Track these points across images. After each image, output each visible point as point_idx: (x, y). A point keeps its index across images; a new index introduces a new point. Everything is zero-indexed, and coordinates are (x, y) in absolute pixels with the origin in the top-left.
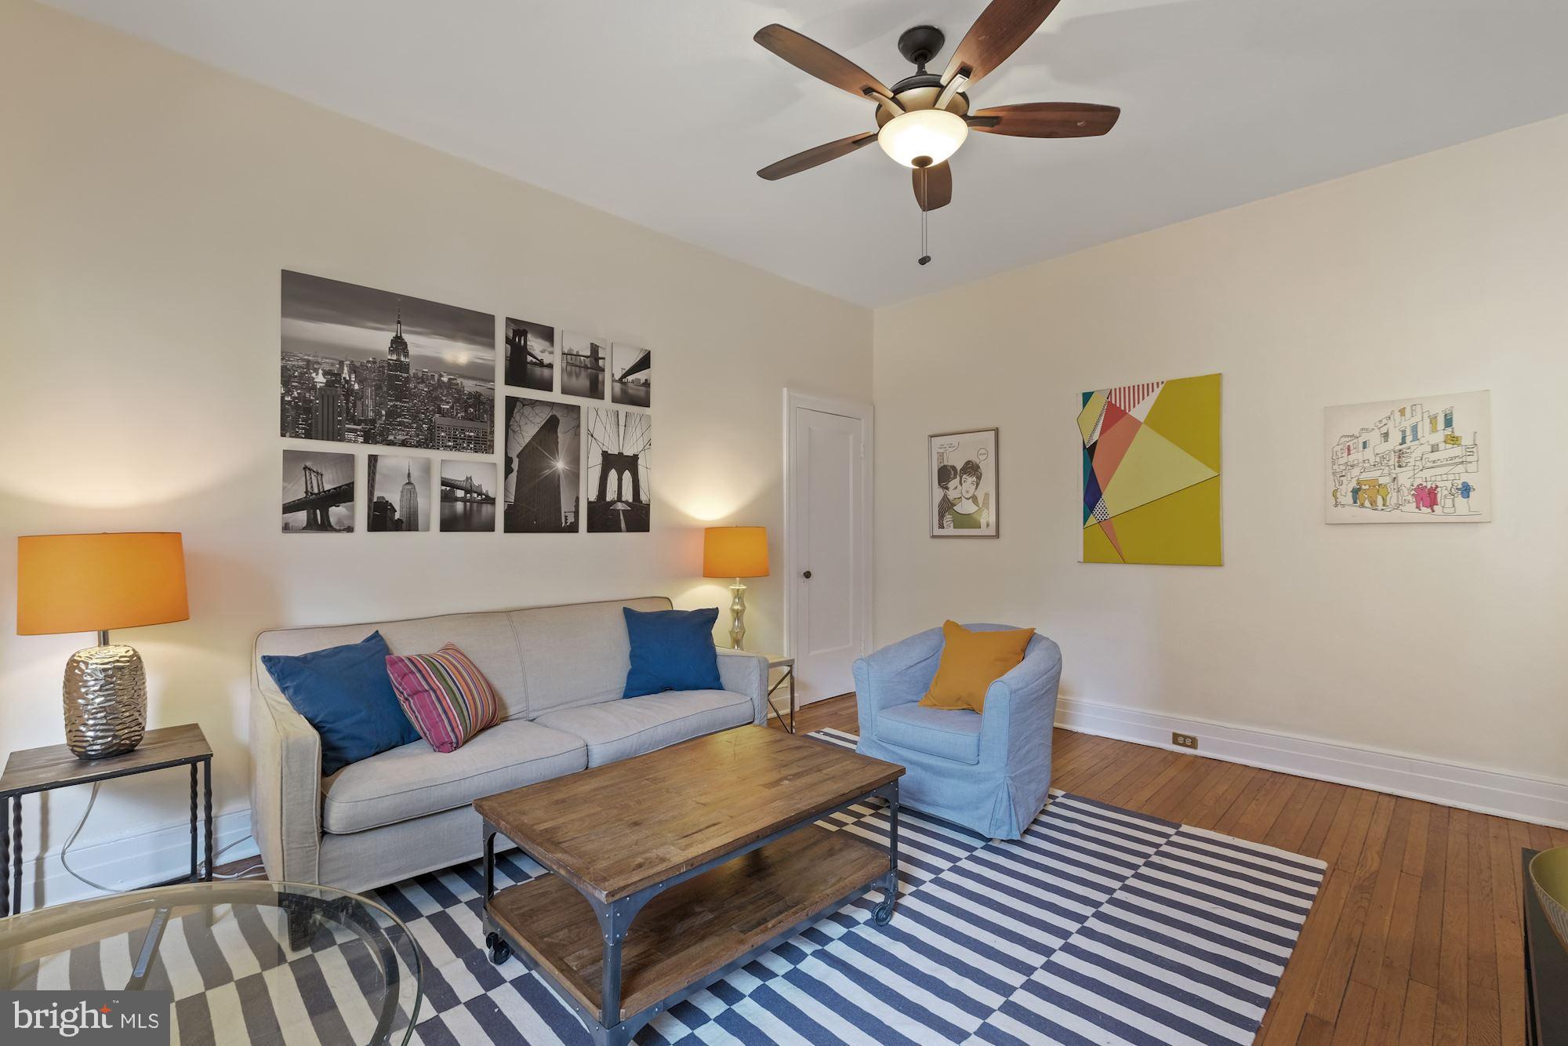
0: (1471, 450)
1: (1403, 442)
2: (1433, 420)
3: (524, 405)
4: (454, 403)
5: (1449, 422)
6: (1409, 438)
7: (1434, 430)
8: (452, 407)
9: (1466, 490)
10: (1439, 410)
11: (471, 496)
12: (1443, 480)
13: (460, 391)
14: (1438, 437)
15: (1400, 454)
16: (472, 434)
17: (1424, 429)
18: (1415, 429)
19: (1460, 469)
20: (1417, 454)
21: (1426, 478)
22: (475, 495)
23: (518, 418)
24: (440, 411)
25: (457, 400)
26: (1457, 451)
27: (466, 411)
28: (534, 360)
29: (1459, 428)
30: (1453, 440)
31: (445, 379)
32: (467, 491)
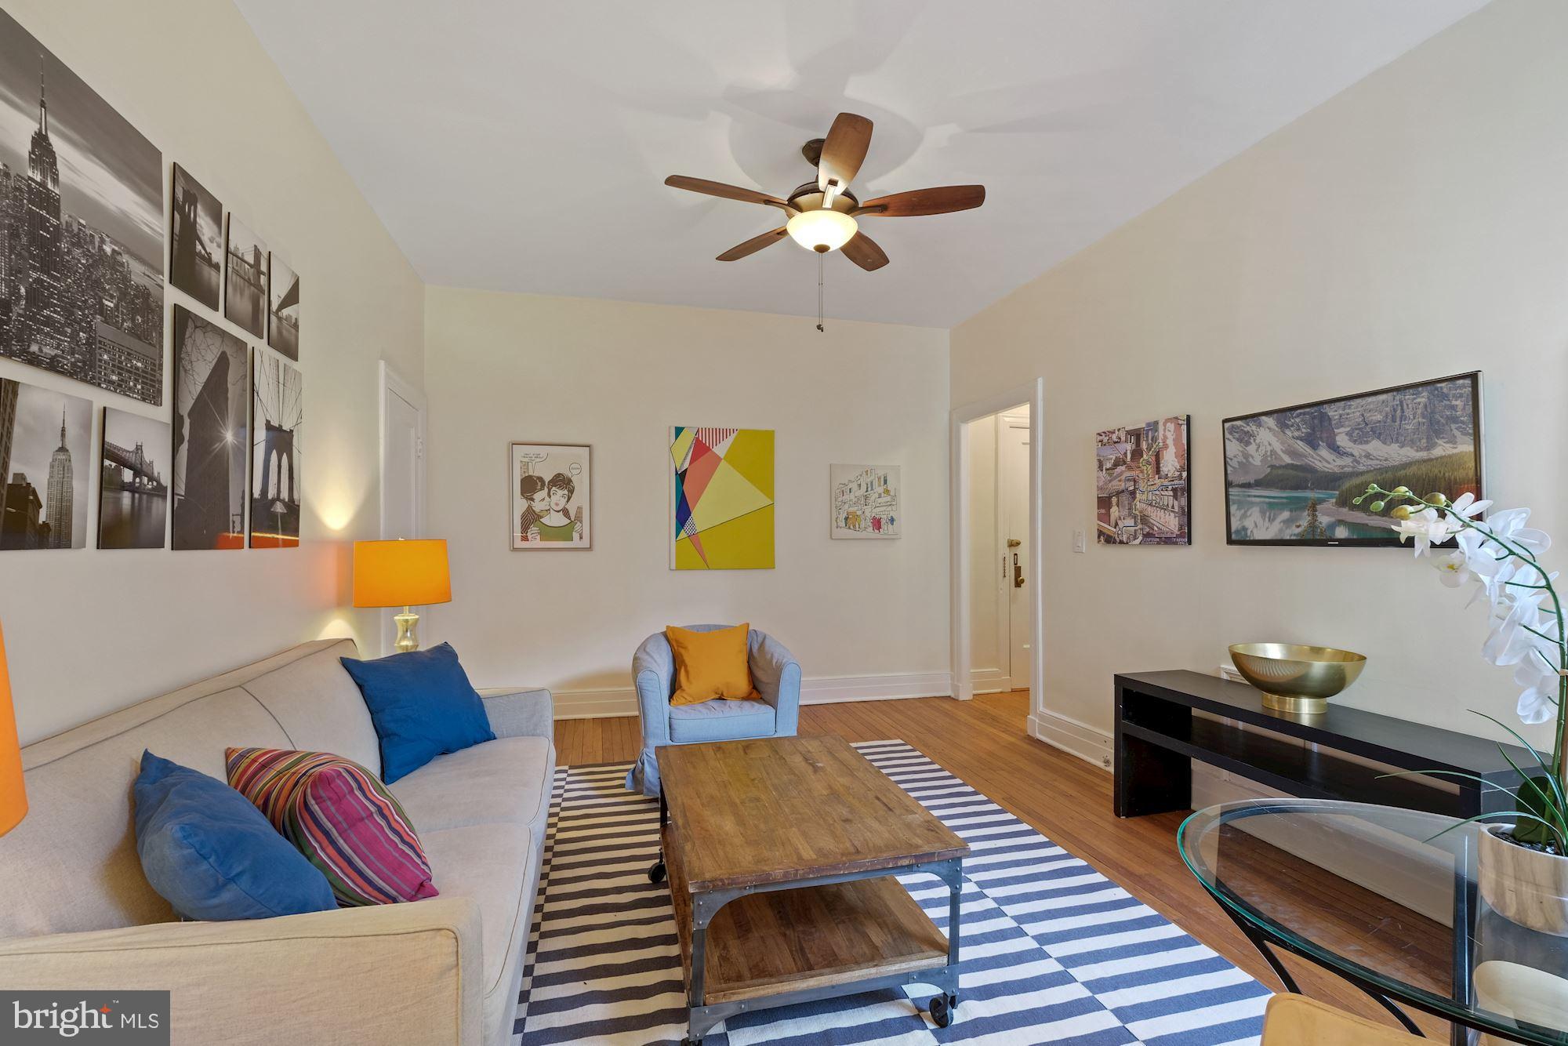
0: (894, 498)
1: (867, 491)
2: (879, 478)
3: (196, 327)
4: (120, 300)
5: (885, 482)
6: (869, 489)
7: (880, 486)
8: (117, 306)
9: (892, 520)
10: (881, 473)
11: (141, 480)
12: (883, 514)
13: (126, 279)
14: (881, 490)
15: (866, 498)
16: (139, 365)
17: (876, 483)
18: (872, 483)
19: (890, 508)
20: (873, 498)
21: (878, 512)
22: (145, 480)
23: (189, 349)
24: (102, 310)
25: (123, 294)
26: (889, 498)
27: (133, 320)
28: (203, 252)
29: (890, 485)
30: (887, 491)
31: (108, 249)
32: (138, 473)
